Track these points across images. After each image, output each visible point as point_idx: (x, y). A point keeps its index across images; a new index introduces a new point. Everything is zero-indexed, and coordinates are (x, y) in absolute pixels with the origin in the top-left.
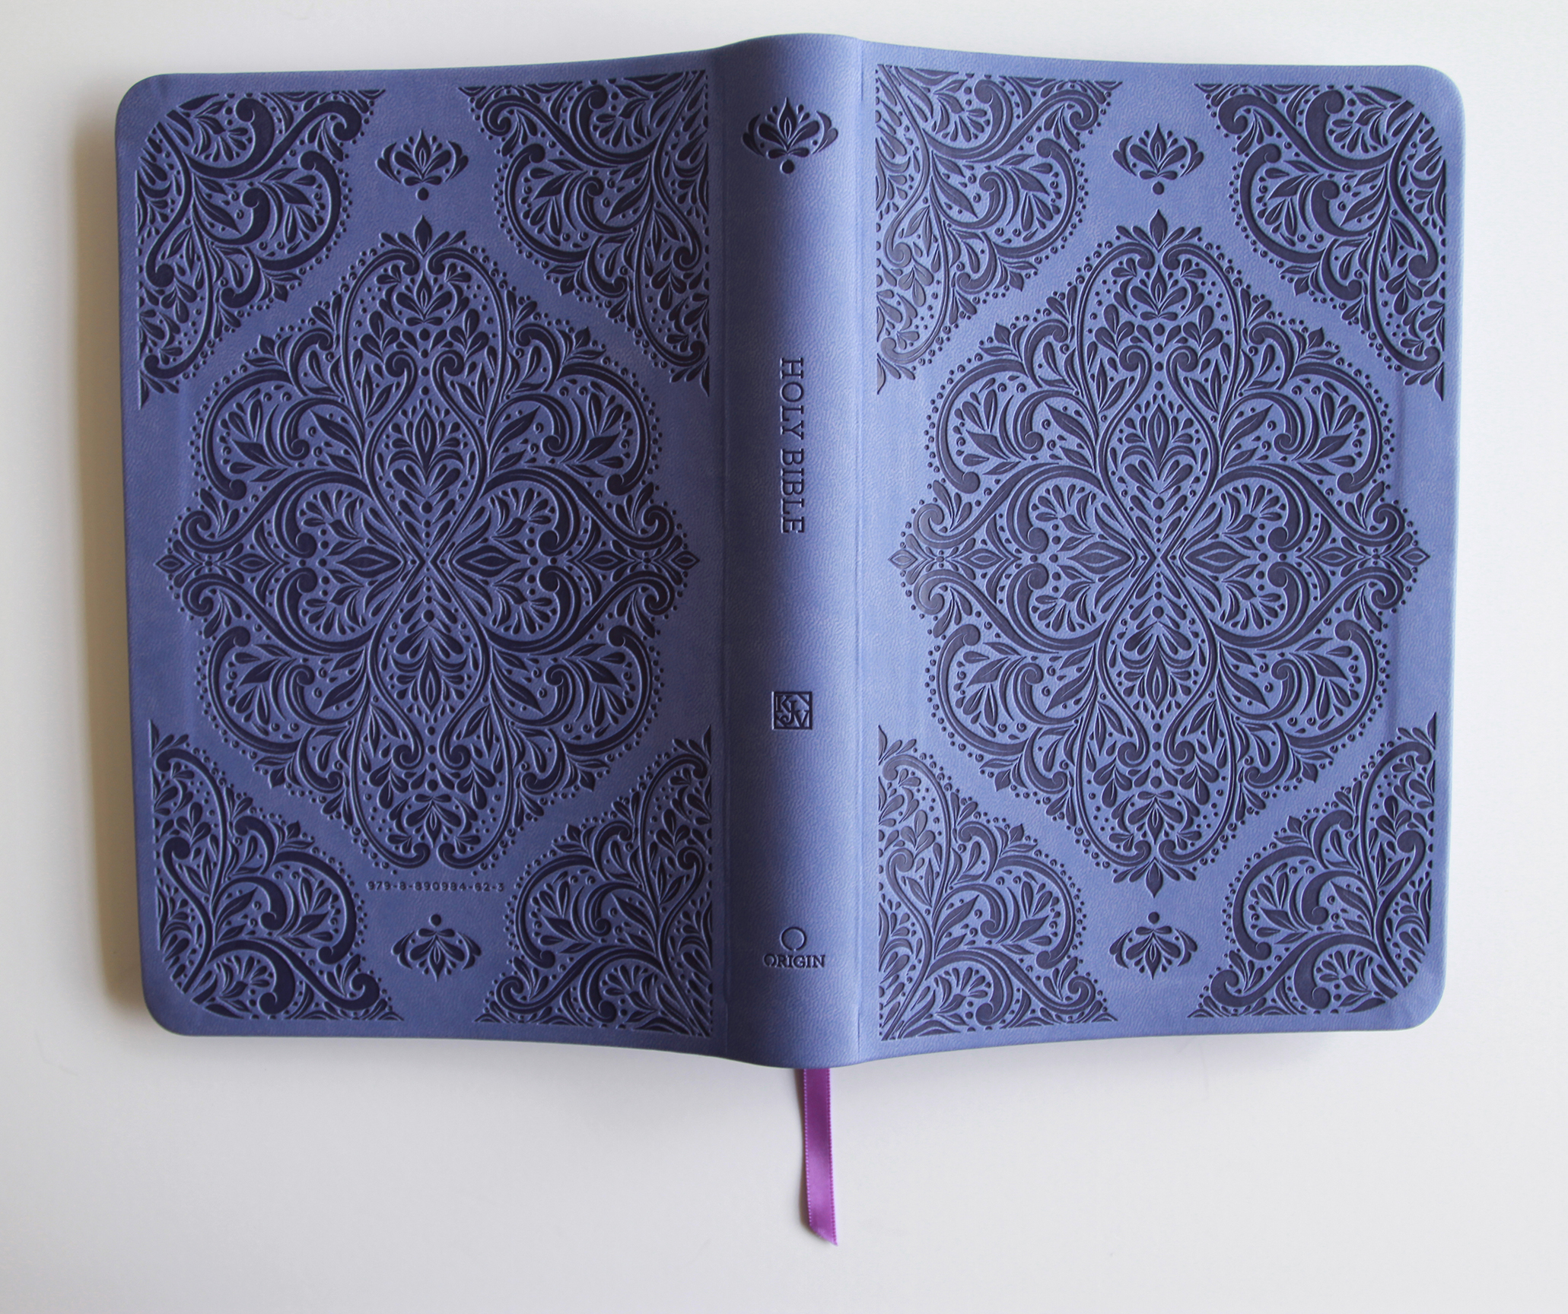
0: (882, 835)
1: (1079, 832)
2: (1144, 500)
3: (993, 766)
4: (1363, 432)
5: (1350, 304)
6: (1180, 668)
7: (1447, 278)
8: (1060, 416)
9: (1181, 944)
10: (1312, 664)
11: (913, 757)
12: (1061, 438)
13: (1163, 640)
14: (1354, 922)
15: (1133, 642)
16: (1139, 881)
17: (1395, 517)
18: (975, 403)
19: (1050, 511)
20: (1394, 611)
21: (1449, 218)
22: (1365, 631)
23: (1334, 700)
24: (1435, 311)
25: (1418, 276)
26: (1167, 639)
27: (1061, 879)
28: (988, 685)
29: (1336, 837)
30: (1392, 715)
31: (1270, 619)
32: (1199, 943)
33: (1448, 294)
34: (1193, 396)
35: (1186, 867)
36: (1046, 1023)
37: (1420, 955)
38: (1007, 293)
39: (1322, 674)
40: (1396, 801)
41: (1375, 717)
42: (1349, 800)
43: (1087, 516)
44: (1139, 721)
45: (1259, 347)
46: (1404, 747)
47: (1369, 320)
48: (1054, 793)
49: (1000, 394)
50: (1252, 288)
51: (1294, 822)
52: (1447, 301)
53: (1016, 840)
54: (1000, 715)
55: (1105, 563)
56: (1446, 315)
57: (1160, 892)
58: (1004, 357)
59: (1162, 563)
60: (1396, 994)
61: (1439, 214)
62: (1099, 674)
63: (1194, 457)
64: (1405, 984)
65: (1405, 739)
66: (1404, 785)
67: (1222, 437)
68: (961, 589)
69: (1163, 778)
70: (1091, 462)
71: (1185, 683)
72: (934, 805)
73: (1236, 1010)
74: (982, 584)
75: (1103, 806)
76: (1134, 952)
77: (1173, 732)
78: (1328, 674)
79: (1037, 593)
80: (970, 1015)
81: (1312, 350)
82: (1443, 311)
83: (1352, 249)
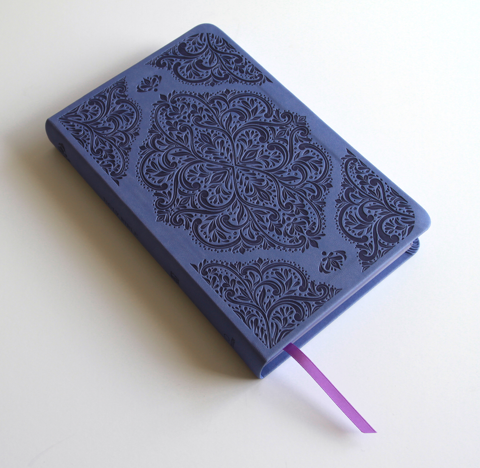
0: (217, 292)
1: (279, 248)
2: (217, 156)
3: (236, 249)
4: (260, 103)
5: (229, 80)
6: (267, 187)
7: (247, 59)
8: (176, 154)
9: (339, 254)
10: (302, 161)
11: (208, 265)
12: (180, 159)
13: (254, 184)
14: (382, 213)
15: (247, 191)
16: (309, 247)
17: (288, 114)
18: (149, 168)
19: (193, 177)
20: (310, 134)
21: (235, 48)
22: (308, 144)
23: (317, 165)
24: (251, 67)
25: (240, 63)
26: (255, 183)
27: (286, 264)
28: (215, 230)
29: (353, 196)
30: (336, 157)
31: (279, 158)
32: (344, 250)
33: (250, 61)
34: (207, 125)
35: (319, 234)
36: (321, 306)
37: (409, 207)
38: (136, 138)
39: (307, 161)
40: (359, 175)
41: (332, 161)
42: (346, 184)
43: (205, 170)
44: (268, 208)
45: (214, 103)
46: (347, 162)
47: (236, 79)
48: (261, 243)
49: (154, 161)
50: (200, 93)
51: (338, 201)
52: (252, 63)
53: (261, 263)
54: (225, 235)
55: (221, 178)
56: (255, 66)
57: (318, 245)
58: (148, 153)
59: (236, 167)
60: (414, 221)
61: (231, 48)
62: (245, 205)
63: (221, 138)
64: (414, 217)
65: (346, 160)
66: (357, 170)
67: (224, 128)
68: (185, 213)
69: (289, 216)
70: (194, 158)
71: (272, 190)
72: (227, 272)
73: (374, 260)
74: (190, 207)
75: (279, 236)
76: (328, 267)
77: (280, 203)
78: (309, 160)
79: (208, 198)
80: (293, 321)
81: (229, 95)
82: (253, 66)
83: (217, 69)
